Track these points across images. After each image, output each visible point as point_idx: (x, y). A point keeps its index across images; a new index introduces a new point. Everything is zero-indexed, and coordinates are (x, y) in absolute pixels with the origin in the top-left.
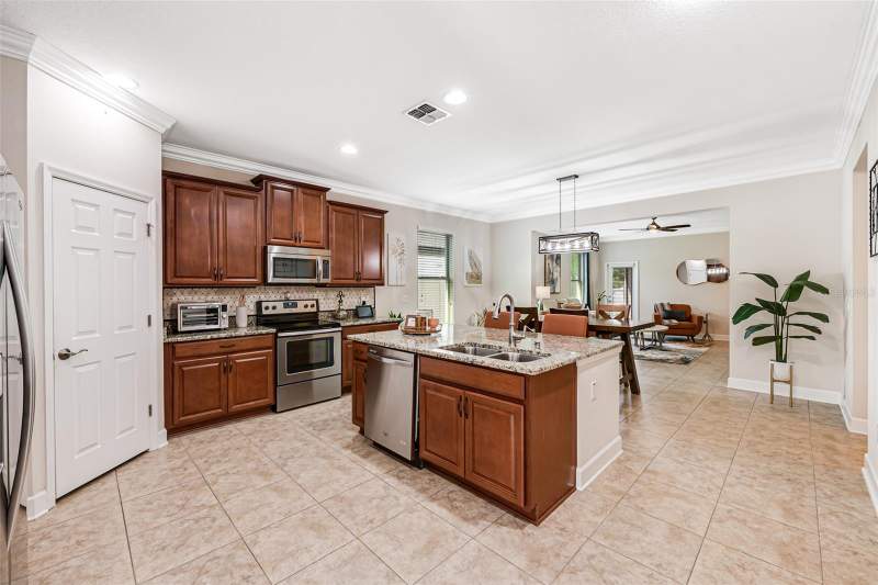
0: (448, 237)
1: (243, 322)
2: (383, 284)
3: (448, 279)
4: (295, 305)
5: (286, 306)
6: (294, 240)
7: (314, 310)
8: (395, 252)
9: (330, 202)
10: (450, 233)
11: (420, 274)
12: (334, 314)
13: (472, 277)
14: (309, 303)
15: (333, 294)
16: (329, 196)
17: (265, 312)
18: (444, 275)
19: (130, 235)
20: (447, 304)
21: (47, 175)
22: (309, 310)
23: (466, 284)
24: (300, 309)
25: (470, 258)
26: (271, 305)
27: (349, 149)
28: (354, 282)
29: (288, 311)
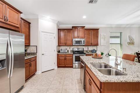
0: (121, 33)
1: (70, 52)
2: (98, 45)
3: (121, 44)
4: (79, 49)
5: (77, 49)
6: (78, 37)
7: (83, 50)
8: (102, 38)
9: (85, 29)
10: (121, 32)
11: (110, 43)
12: (87, 51)
13: (130, 43)
14: (82, 49)
15: (87, 47)
16: (85, 28)
17: (74, 50)
18: (120, 43)
19: (52, 38)
20: (120, 51)
21: (41, 32)
22: (82, 50)
23: (127, 45)
24: (80, 50)
25: (129, 38)
26: (75, 49)
27: (84, 17)
28: (91, 45)
29: (77, 50)
